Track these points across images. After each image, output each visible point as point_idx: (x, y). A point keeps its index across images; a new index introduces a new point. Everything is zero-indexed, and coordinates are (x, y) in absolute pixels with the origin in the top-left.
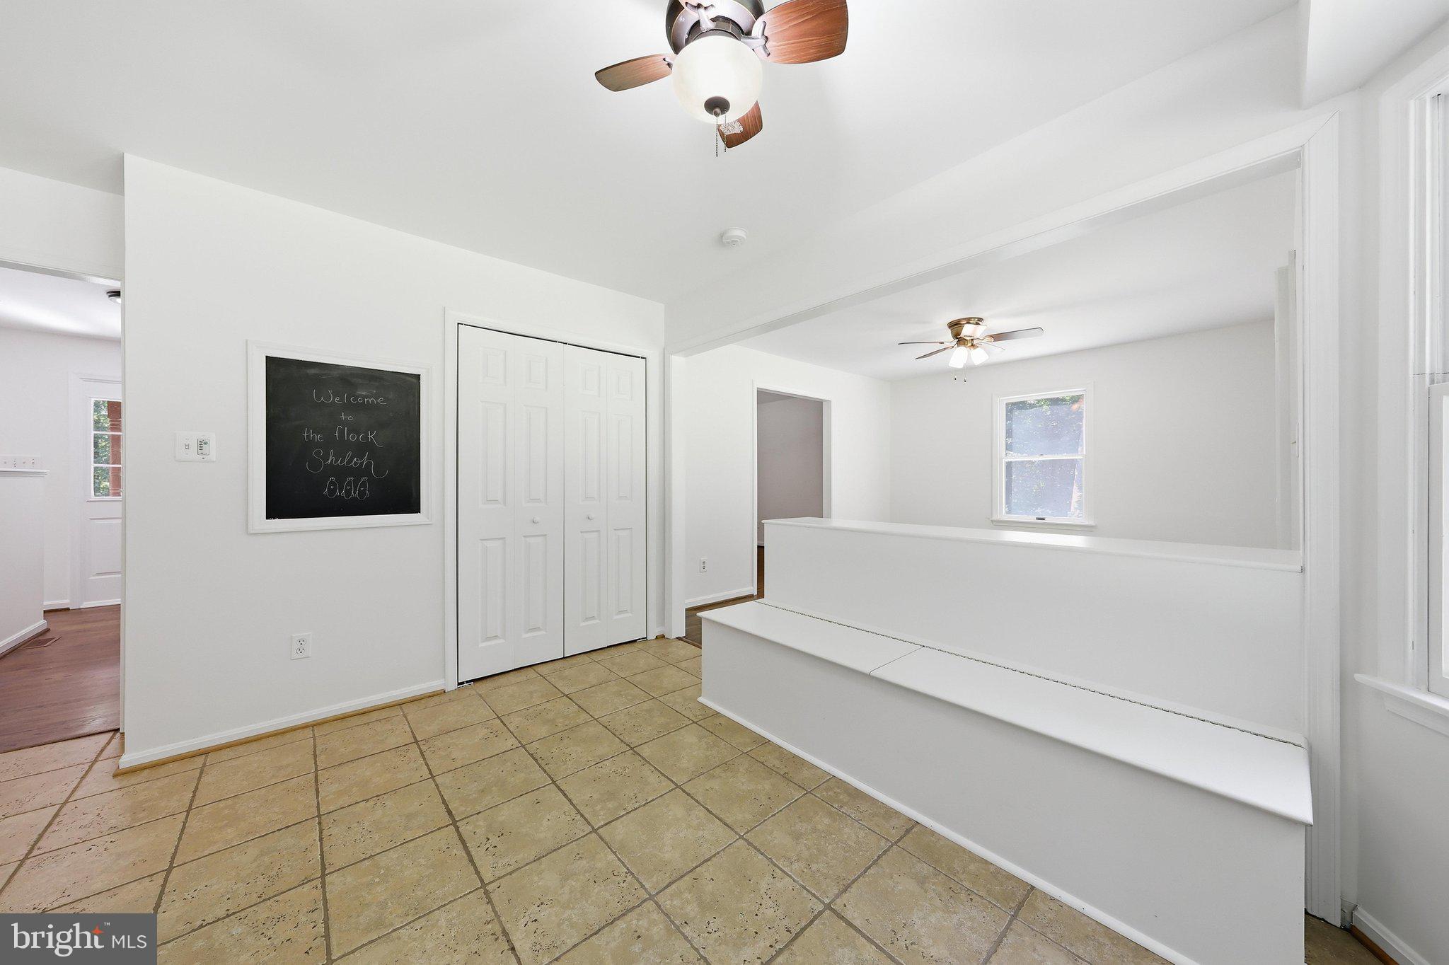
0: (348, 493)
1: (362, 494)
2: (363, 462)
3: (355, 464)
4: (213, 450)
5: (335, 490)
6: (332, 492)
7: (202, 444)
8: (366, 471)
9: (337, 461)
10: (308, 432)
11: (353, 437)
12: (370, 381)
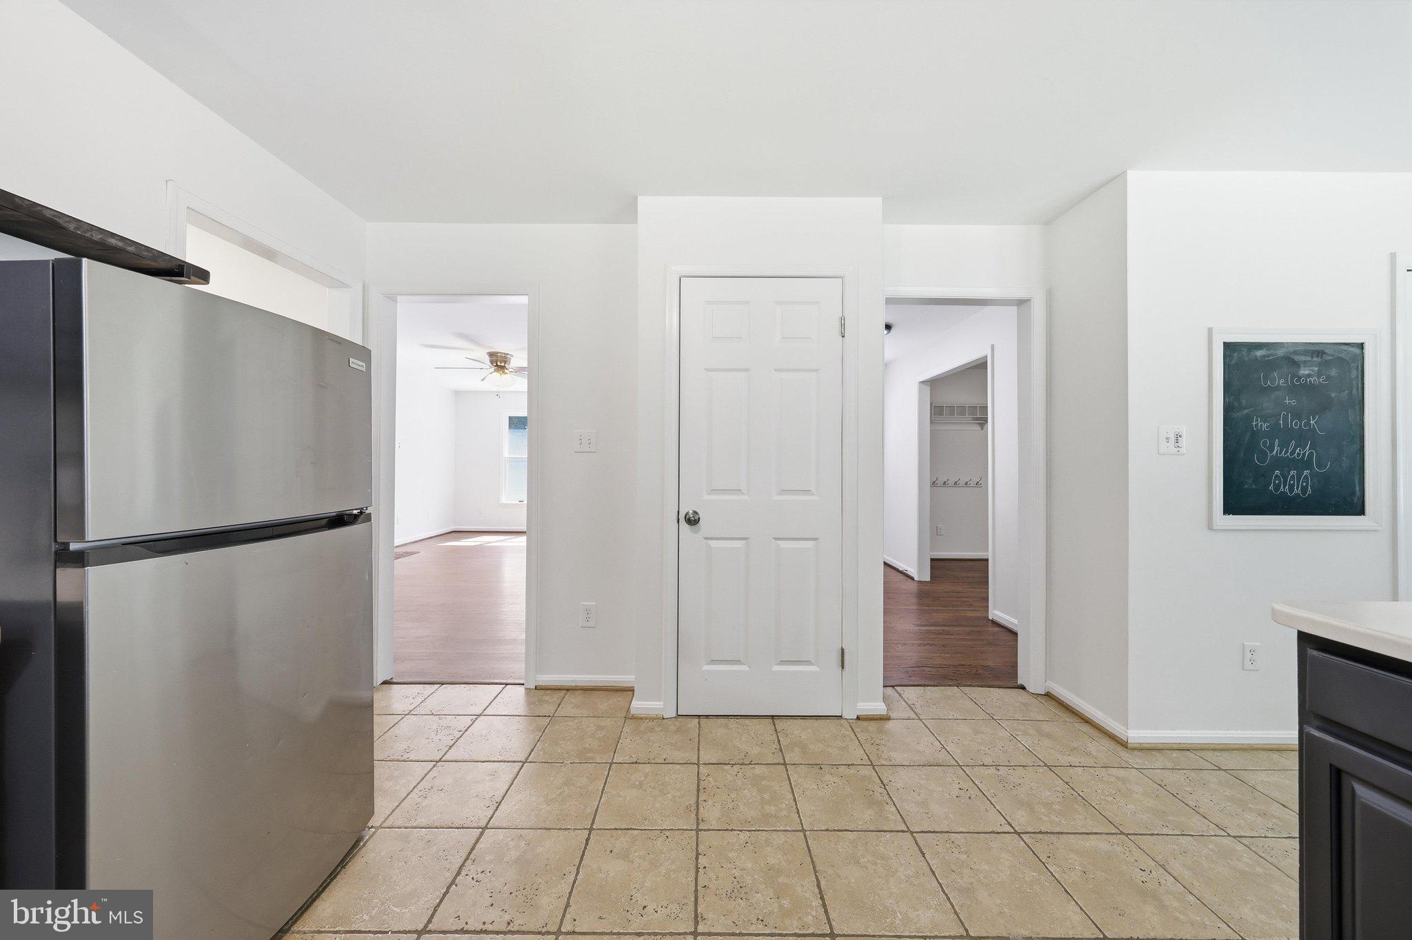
0: (1291, 489)
1: (1304, 490)
2: (1306, 452)
3: (1299, 454)
4: (1183, 442)
5: (1279, 486)
6: (1277, 487)
7: (1178, 437)
8: (1307, 464)
9: (1281, 453)
10: (1257, 420)
11: (1296, 424)
12: (1312, 357)
